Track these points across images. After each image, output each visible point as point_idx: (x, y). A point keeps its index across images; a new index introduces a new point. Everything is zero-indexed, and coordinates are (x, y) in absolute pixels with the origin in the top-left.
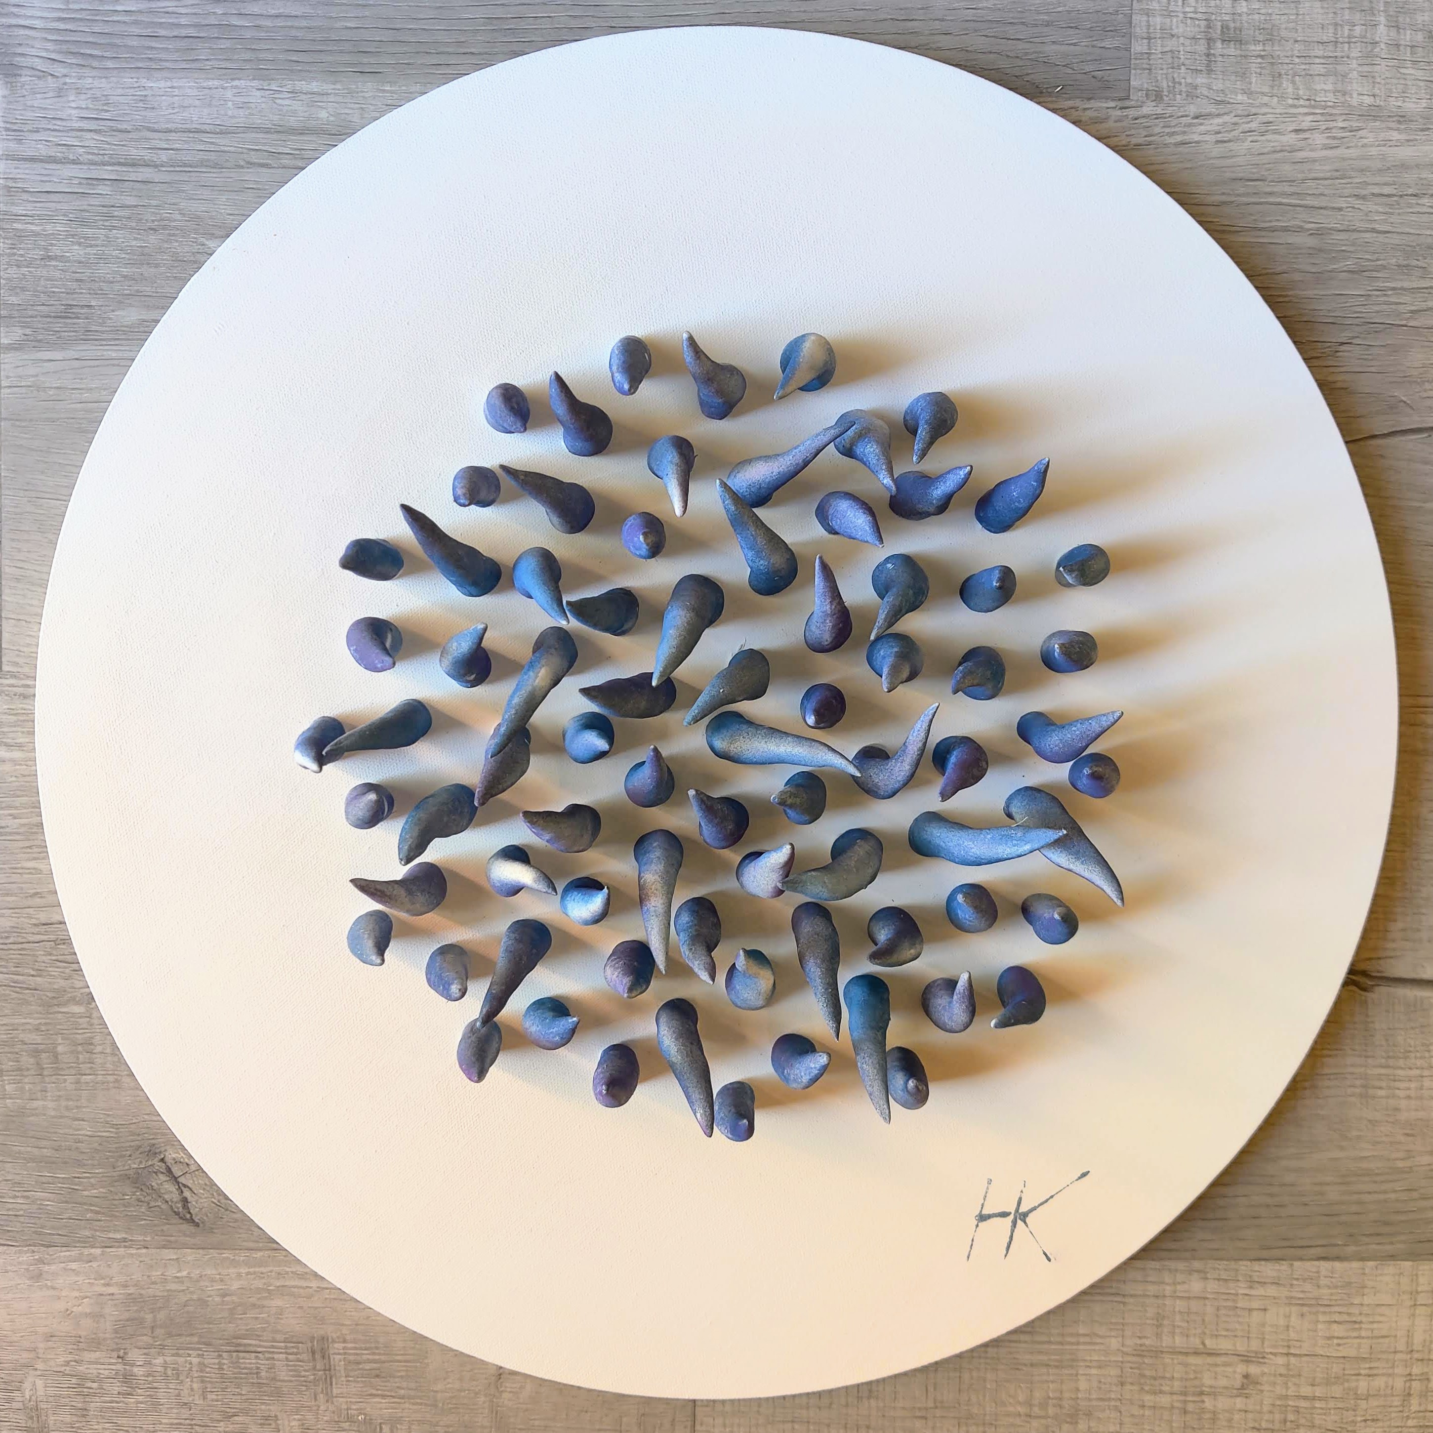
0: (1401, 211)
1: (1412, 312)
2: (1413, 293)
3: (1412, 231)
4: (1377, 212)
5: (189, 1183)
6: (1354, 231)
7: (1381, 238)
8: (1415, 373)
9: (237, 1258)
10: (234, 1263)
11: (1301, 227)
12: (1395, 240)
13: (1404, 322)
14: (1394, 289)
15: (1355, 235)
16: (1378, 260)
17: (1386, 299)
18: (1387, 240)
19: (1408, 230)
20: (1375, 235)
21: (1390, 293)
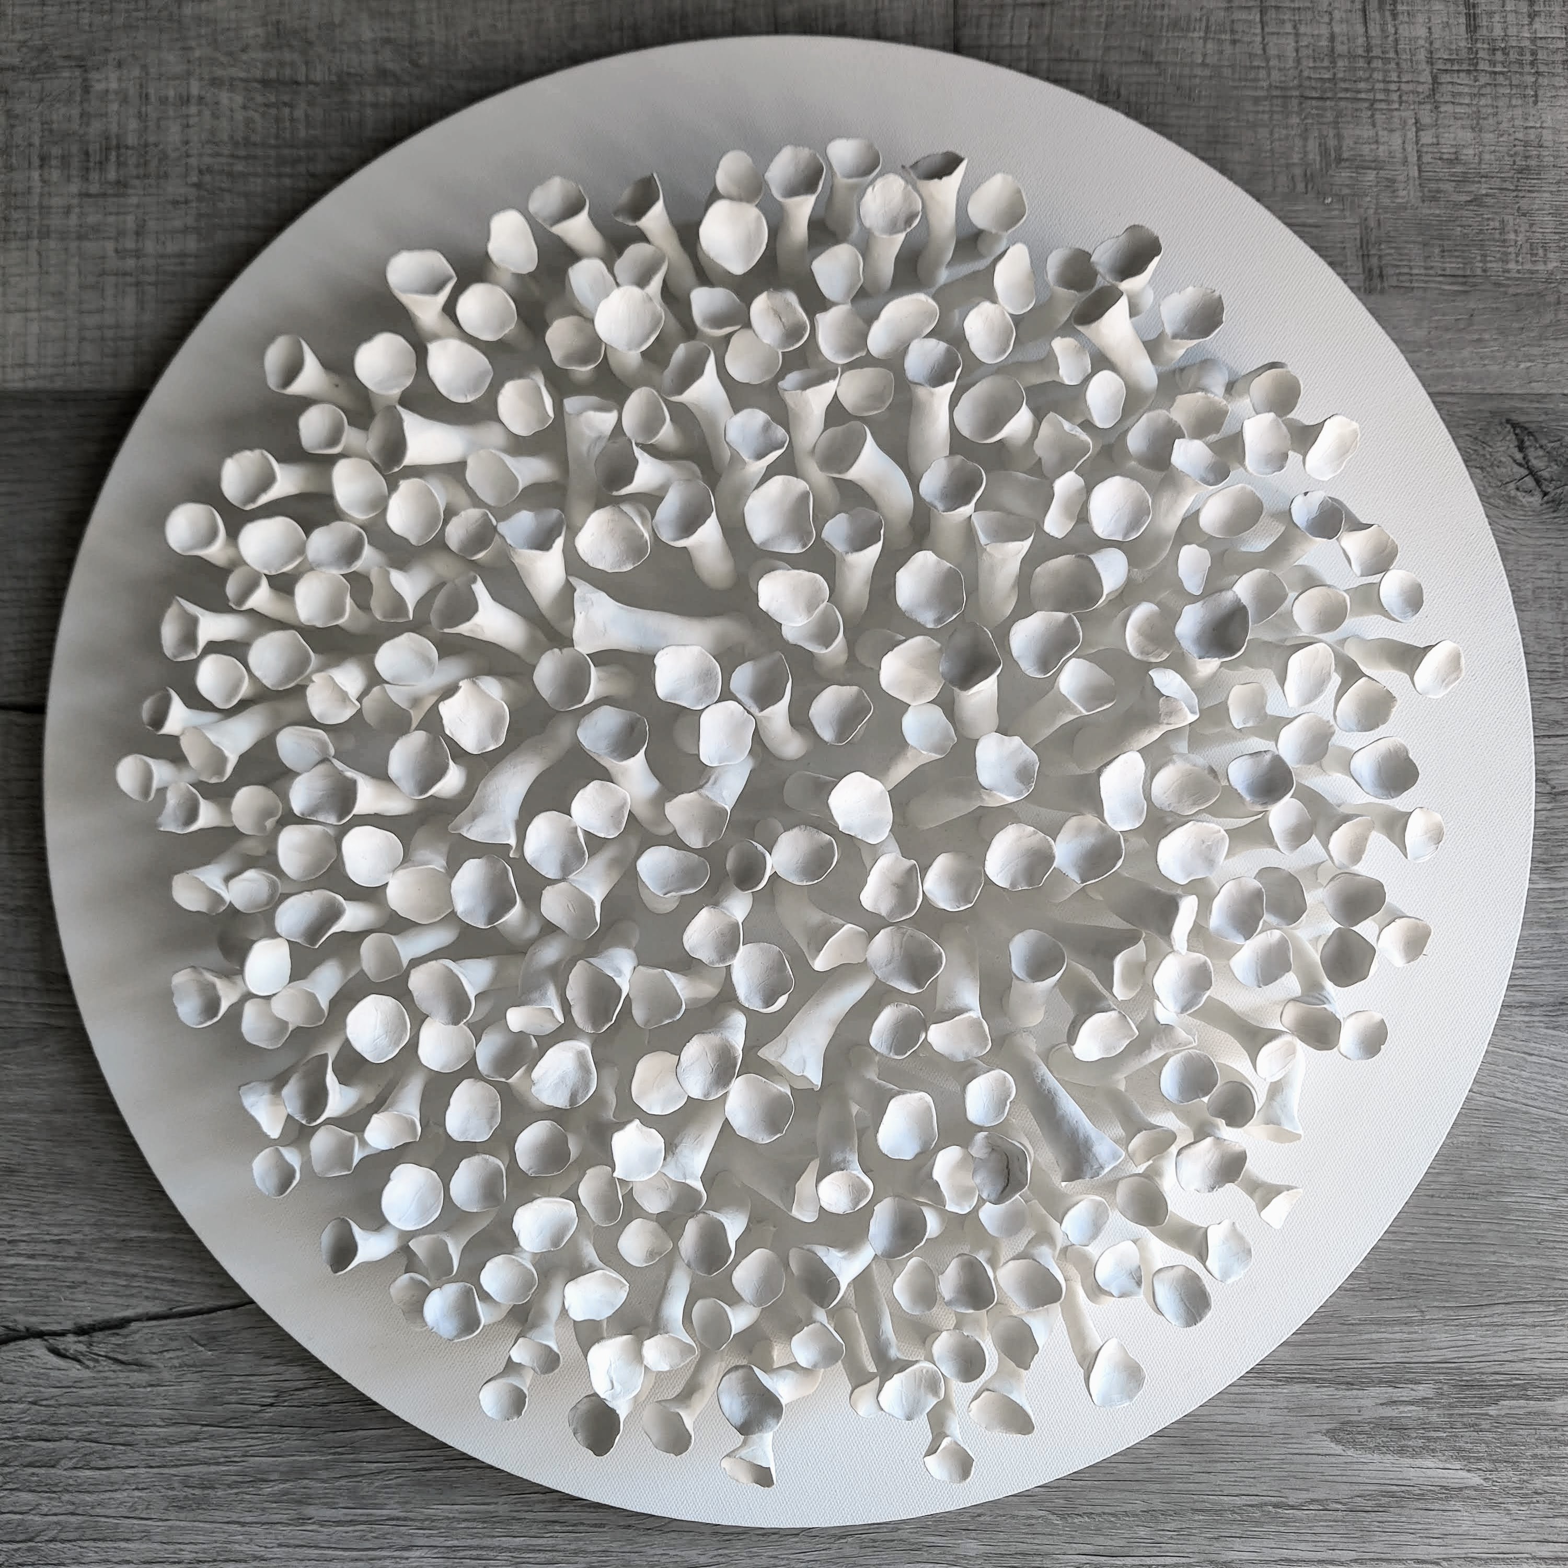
0: (215, 1545)
1: (197, 1440)
2: (197, 1460)
3: (201, 1525)
4: (240, 1543)
5: (1516, 468)
6: (264, 1524)
7: (234, 1517)
8: (189, 1376)
9: (1465, 384)
10: (1468, 378)
11: (322, 1526)
12: (218, 1515)
13: (205, 1429)
14: (218, 1464)
15: (263, 1519)
16: (236, 1494)
17: (225, 1453)
18: (228, 1514)
19: (207, 1526)
20: (242, 1520)
21: (222, 1460)
